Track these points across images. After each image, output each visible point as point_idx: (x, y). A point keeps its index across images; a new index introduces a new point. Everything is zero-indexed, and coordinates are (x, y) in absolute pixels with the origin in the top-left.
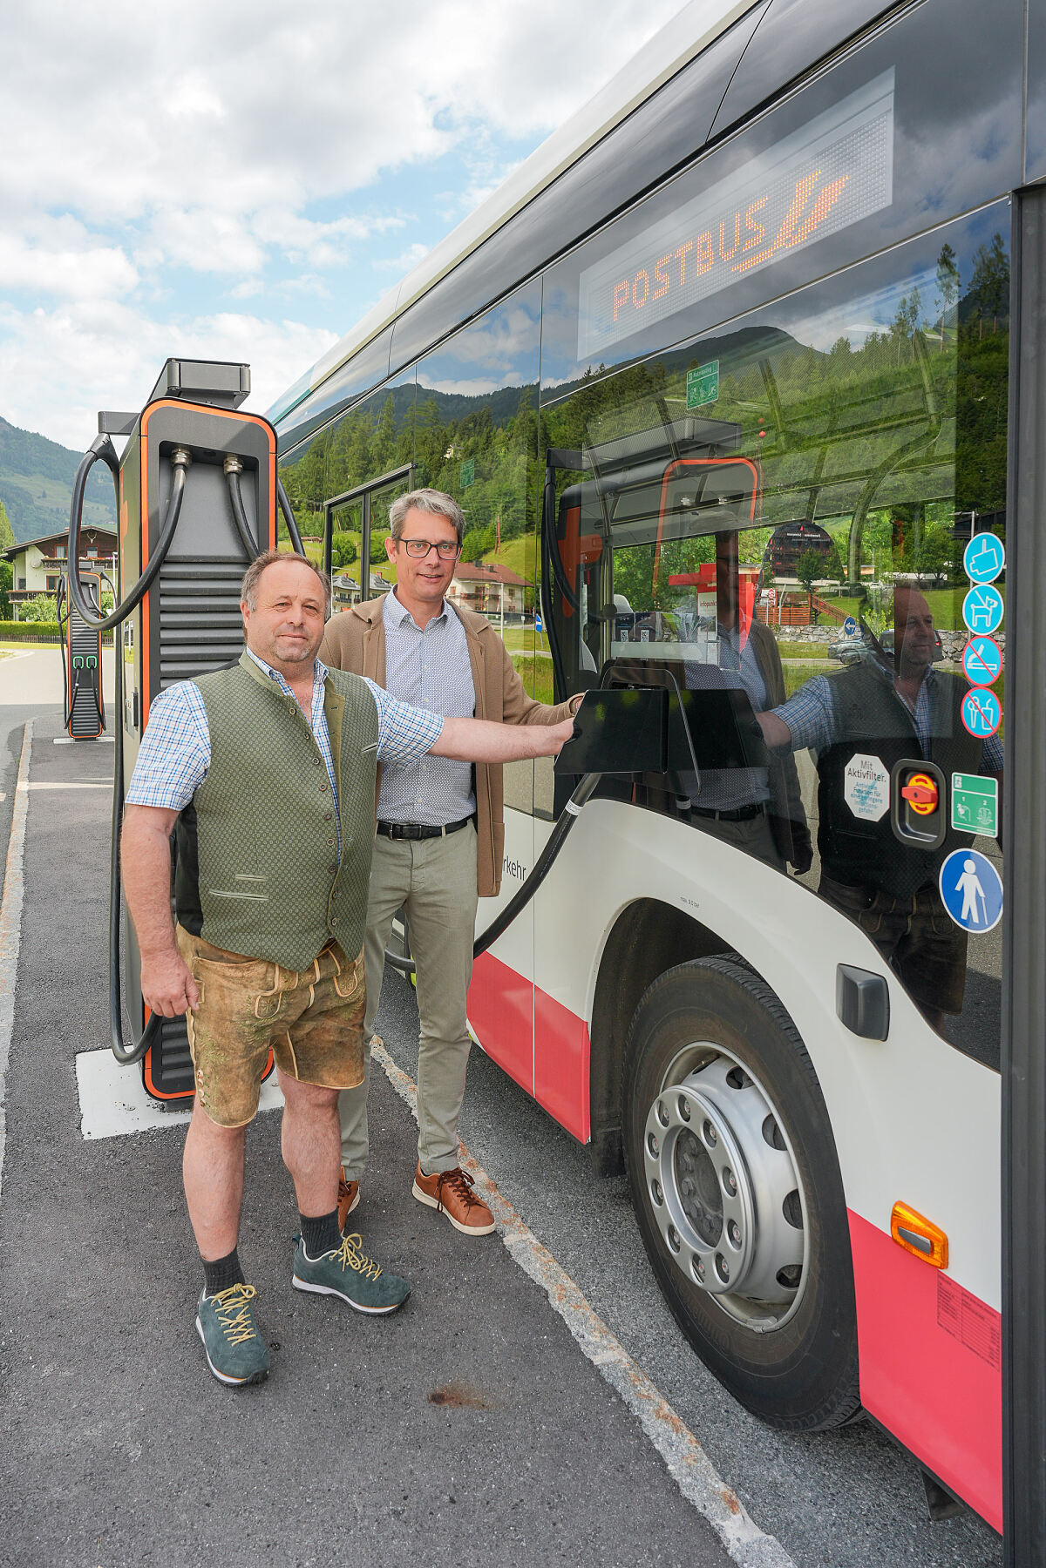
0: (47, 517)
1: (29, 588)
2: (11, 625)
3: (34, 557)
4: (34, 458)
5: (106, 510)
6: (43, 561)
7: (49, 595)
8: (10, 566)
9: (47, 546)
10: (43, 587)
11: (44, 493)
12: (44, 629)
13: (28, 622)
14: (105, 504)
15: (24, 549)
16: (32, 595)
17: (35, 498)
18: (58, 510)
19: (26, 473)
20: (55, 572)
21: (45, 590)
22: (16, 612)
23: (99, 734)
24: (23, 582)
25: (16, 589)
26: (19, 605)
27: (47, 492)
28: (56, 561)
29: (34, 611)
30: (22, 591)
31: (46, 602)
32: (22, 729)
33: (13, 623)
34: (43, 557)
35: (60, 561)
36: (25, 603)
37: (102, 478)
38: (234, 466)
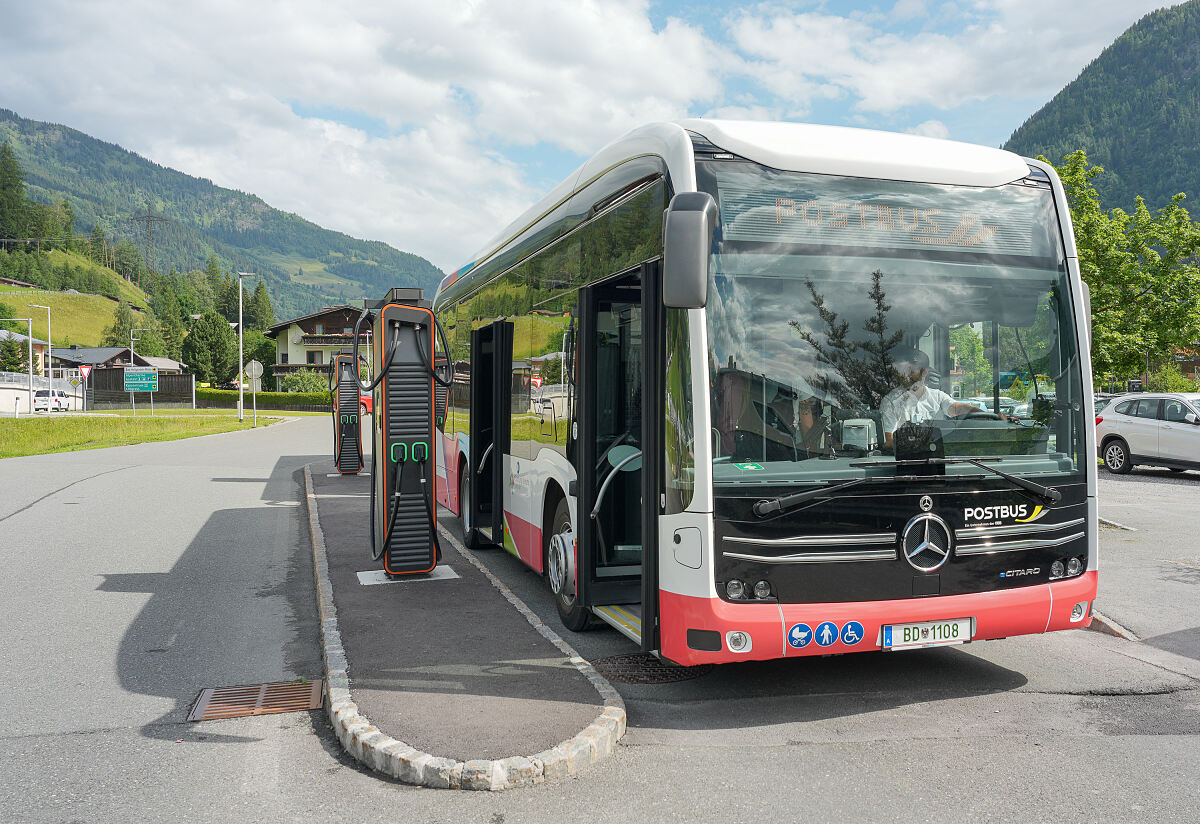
0: (304, 294)
1: (291, 361)
2: (276, 396)
3: (295, 334)
4: (290, 237)
5: (360, 286)
6: (304, 338)
7: (309, 368)
8: (273, 343)
9: (306, 324)
10: (304, 361)
11: (301, 270)
12: (305, 399)
13: (290, 393)
14: (359, 280)
15: (286, 327)
16: (294, 368)
17: (291, 276)
18: (314, 286)
19: (283, 251)
20: (315, 347)
21: (305, 363)
22: (280, 384)
23: (359, 470)
24: (285, 357)
25: (279, 362)
26: (283, 378)
27: (303, 270)
28: (315, 338)
29: (296, 383)
30: (285, 365)
31: (307, 375)
32: (303, 471)
33: (278, 393)
34: (304, 334)
35: (319, 337)
36: (288, 376)
37: (356, 256)
38: (418, 328)
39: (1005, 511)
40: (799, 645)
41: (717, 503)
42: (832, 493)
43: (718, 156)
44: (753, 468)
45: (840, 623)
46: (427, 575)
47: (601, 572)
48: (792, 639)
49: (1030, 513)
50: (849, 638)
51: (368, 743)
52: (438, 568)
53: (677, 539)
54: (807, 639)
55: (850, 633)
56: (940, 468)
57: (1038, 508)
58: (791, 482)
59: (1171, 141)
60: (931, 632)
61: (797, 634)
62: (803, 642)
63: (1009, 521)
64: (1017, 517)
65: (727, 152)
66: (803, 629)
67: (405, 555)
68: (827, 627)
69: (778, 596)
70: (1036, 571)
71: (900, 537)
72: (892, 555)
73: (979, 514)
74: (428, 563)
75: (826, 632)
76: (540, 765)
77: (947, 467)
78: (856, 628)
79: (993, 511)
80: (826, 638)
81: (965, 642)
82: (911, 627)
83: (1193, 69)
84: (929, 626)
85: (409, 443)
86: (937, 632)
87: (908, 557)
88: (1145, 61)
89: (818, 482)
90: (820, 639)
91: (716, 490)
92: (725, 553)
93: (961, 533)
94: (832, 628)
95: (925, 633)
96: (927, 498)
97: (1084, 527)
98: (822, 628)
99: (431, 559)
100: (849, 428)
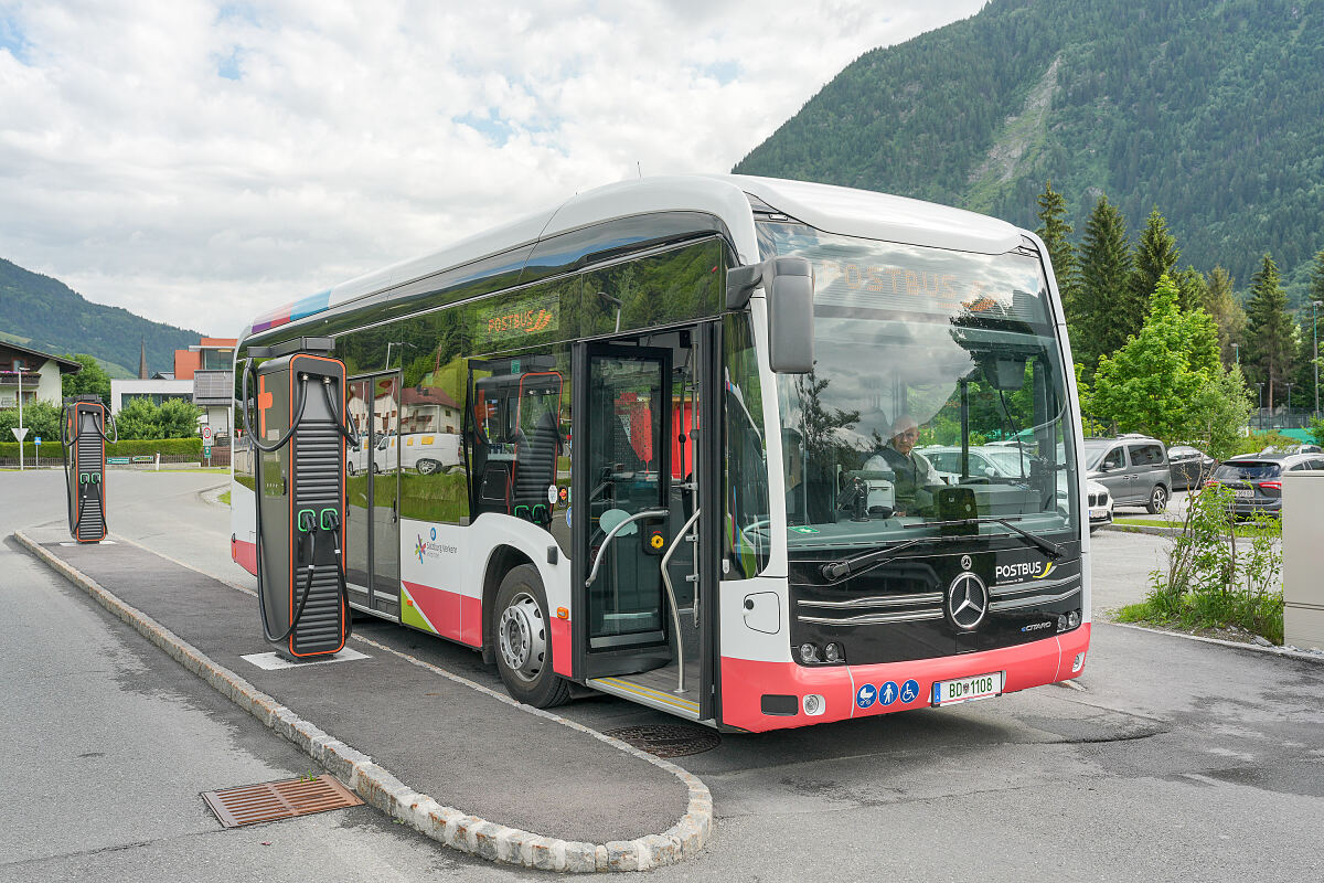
23: (102, 538)
38: (327, 381)
39: (1025, 568)
40: (865, 705)
41: (792, 567)
42: (888, 555)
43: (775, 217)
44: (809, 531)
45: (900, 682)
46: (331, 657)
47: (596, 643)
48: (860, 700)
49: (1044, 568)
50: (907, 696)
51: (483, 833)
52: (346, 649)
53: (749, 605)
54: (872, 699)
55: (908, 691)
56: (974, 529)
57: (1049, 564)
58: (852, 546)
59: (888, 184)
60: (971, 687)
61: (865, 695)
62: (869, 702)
63: (1028, 578)
64: (1034, 574)
65: (781, 213)
66: (870, 690)
67: (311, 635)
68: (889, 686)
69: (846, 659)
70: (1047, 625)
71: (946, 597)
72: (938, 613)
73: (1006, 571)
74: (336, 642)
75: (889, 691)
76: (678, 840)
77: (980, 526)
78: (914, 686)
79: (1017, 568)
80: (888, 697)
81: (997, 695)
82: (955, 683)
83: (909, 111)
84: (969, 681)
85: (318, 509)
86: (976, 686)
87: (953, 615)
88: (863, 99)
89: (873, 544)
90: (883, 698)
91: (791, 555)
92: (800, 617)
93: (995, 590)
94: (894, 688)
95: (966, 687)
96: (967, 557)
97: (1078, 582)
98: (885, 688)
99: (339, 639)
100: (874, 489)
